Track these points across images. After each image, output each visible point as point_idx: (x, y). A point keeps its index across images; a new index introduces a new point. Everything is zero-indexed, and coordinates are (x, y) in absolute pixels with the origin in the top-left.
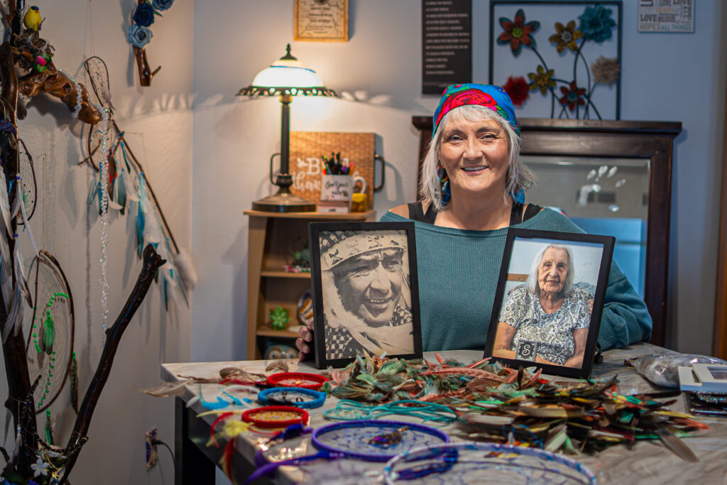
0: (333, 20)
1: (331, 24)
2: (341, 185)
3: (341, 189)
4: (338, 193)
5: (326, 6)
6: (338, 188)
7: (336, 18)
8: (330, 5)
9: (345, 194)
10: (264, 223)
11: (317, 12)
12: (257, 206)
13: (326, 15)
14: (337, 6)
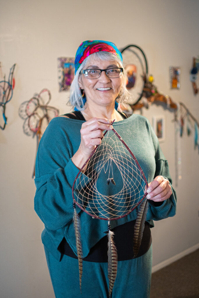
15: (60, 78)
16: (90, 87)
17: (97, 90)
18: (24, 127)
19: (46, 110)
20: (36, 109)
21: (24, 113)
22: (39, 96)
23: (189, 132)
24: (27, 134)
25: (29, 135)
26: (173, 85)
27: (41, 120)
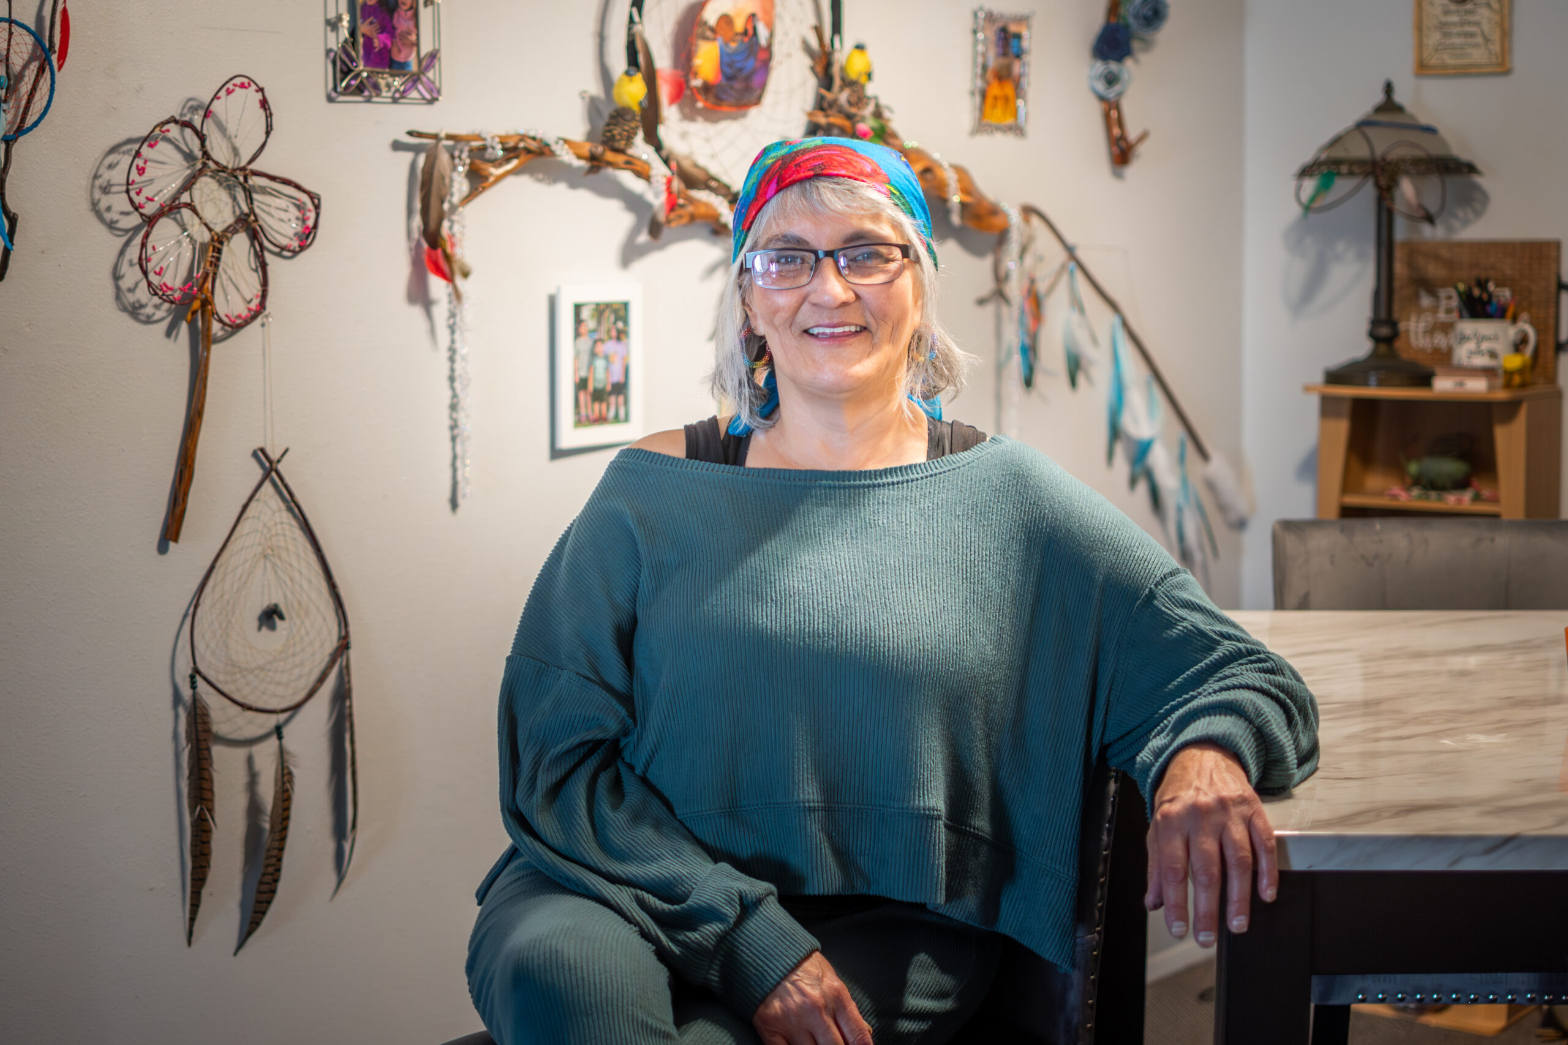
0: (1483, 33)
1: (1479, 40)
2: (1485, 338)
3: (1485, 346)
4: (1479, 352)
5: (1469, 6)
6: (1478, 343)
7: (1486, 27)
8: (1475, 4)
9: (1493, 355)
10: (1346, 408)
11: (1454, 18)
12: (1334, 377)
13: (1469, 23)
14: (1489, 5)
15: (333, 25)
16: (777, 320)
17: (806, 336)
18: (116, 277)
19: (249, 193)
20: (188, 185)
21: (120, 202)
22: (208, 114)
23: (1075, 367)
24: (134, 311)
25: (149, 321)
26: (982, 110)
27: (218, 243)
